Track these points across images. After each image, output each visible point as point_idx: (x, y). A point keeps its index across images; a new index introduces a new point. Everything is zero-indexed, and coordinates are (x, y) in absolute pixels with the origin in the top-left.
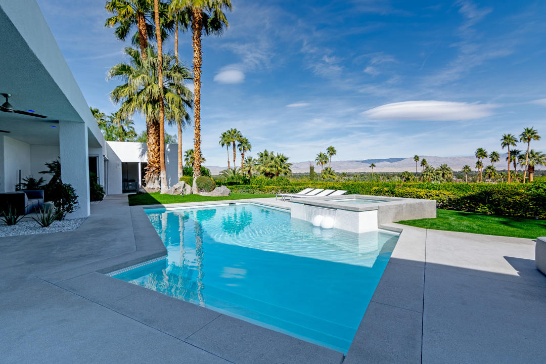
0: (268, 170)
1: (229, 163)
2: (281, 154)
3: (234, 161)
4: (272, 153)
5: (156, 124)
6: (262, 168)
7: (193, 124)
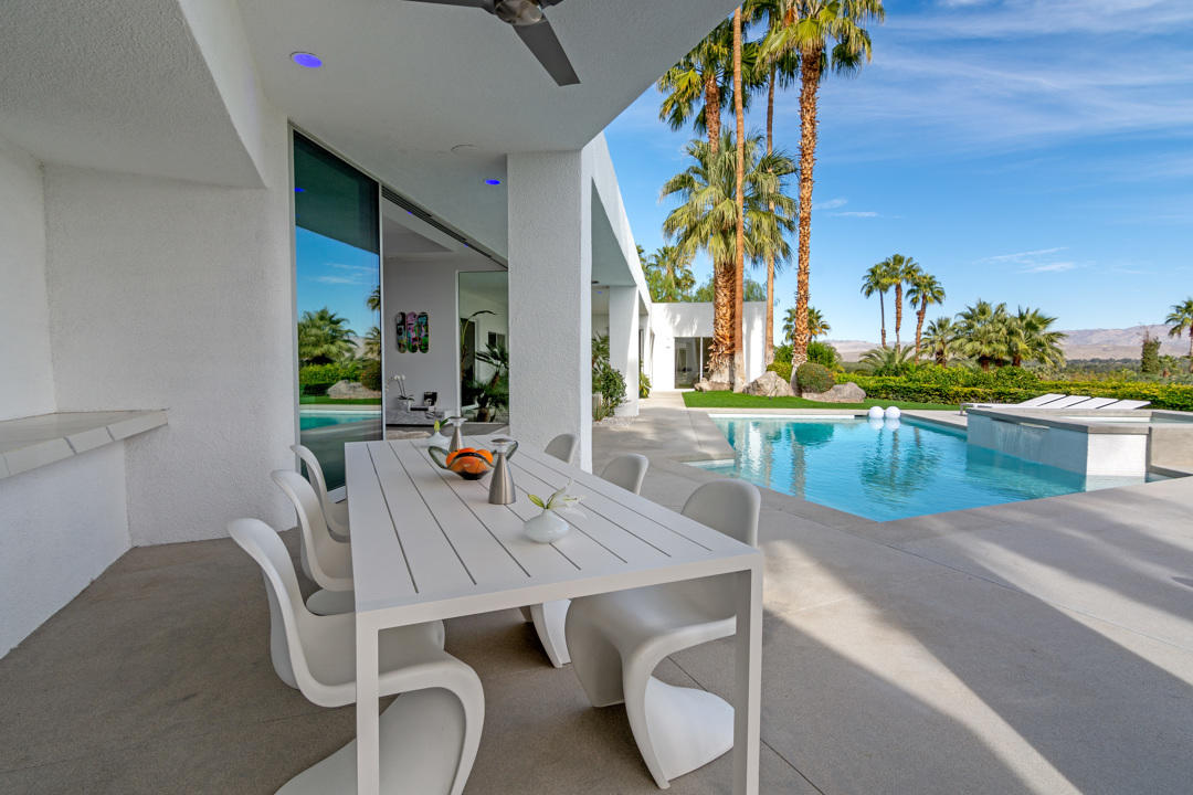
0: (986, 350)
1: (884, 334)
2: (1031, 312)
3: (897, 329)
4: (1001, 308)
5: (729, 270)
6: (968, 347)
7: (795, 263)
